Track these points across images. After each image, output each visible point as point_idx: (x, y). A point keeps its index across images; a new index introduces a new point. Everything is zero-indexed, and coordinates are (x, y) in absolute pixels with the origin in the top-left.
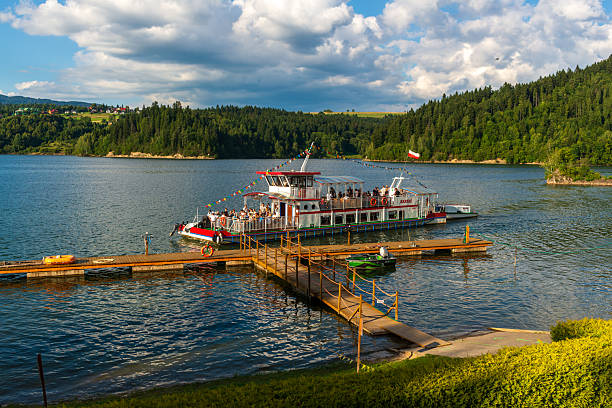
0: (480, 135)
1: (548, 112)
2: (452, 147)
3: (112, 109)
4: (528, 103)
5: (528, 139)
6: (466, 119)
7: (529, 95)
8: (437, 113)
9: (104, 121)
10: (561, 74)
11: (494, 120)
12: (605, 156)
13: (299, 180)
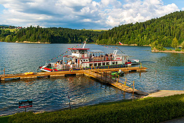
0: (130, 37)
1: (149, 31)
2: (122, 40)
3: (17, 28)
4: (143, 28)
5: (143, 38)
6: (126, 32)
7: (144, 25)
8: (117, 30)
9: (14, 31)
10: (152, 19)
11: (133, 33)
12: (165, 44)
13: (82, 51)
